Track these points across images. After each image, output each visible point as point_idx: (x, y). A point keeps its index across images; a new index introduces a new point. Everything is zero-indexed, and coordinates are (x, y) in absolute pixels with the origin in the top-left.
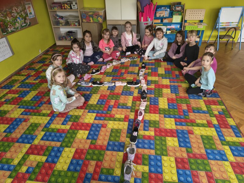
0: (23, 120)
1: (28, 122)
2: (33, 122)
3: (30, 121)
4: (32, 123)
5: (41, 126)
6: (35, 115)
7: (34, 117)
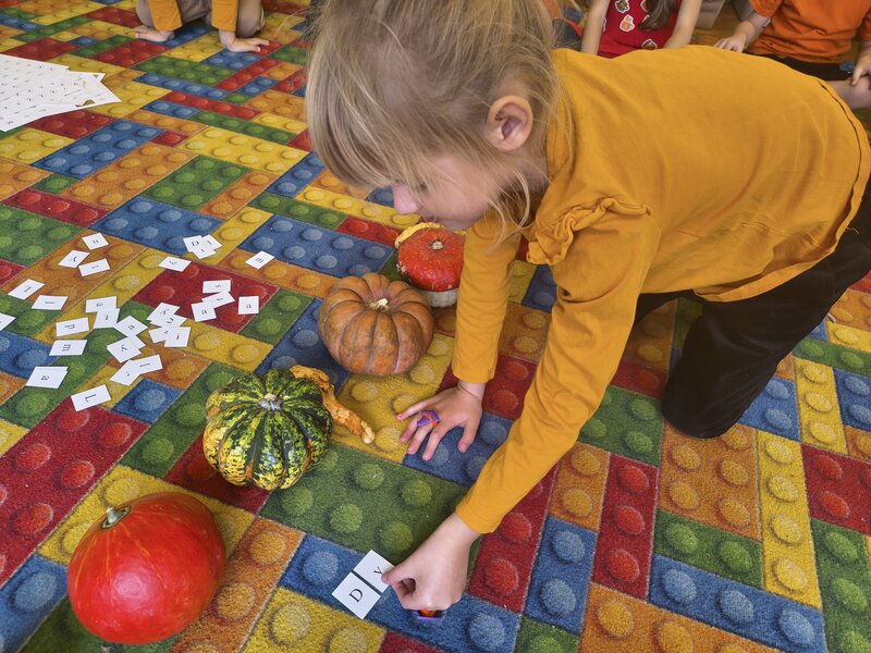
0: (150, 133)
1: (181, 147)
2: (206, 153)
3: (191, 146)
4: (201, 158)
5: (248, 181)
6: (220, 125)
7: (217, 133)
